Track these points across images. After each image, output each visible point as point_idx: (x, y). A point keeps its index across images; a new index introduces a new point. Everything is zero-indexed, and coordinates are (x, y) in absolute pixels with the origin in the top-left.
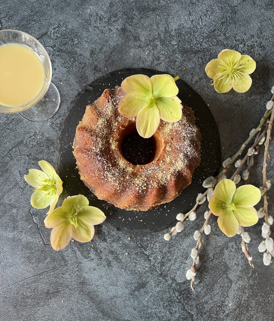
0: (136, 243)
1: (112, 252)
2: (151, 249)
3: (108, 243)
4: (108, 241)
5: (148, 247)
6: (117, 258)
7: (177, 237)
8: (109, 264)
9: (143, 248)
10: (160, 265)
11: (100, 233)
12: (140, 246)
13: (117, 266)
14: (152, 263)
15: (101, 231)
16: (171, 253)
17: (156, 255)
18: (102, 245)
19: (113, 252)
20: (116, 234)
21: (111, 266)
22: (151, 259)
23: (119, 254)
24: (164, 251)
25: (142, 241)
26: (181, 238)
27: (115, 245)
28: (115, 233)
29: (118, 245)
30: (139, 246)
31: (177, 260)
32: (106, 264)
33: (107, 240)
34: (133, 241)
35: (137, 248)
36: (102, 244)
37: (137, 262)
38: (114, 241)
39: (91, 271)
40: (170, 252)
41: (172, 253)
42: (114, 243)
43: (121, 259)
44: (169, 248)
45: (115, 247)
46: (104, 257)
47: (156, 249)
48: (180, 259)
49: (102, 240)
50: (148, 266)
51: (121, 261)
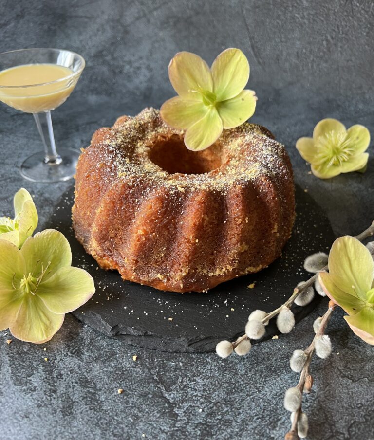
0: (149, 371)
1: (84, 382)
2: (182, 390)
3: (82, 361)
4: (83, 357)
5: (175, 383)
6: (92, 399)
7: (250, 371)
8: (68, 410)
9: (162, 384)
10: (199, 432)
11: (73, 339)
12: (155, 378)
13: (86, 418)
14: (178, 424)
15: (77, 334)
16: (232, 405)
17: (191, 404)
18: (67, 363)
19: (87, 381)
20: (108, 345)
21: (71, 413)
22: (180, 412)
23: (100, 390)
24: (215, 397)
25: (163, 368)
26: (261, 376)
27: (97, 369)
28: (105, 344)
29: (105, 369)
30: (153, 378)
31: (247, 425)
32: (61, 406)
33: (83, 354)
34: (142, 365)
35: (148, 383)
36: (68, 360)
37: (140, 415)
38: (97, 359)
39: (16, 419)
40: (229, 403)
41: (236, 405)
42: (97, 363)
43: (102, 401)
44: (227, 394)
45: (97, 373)
46: (61, 390)
47: (196, 390)
48: (255, 425)
49: (71, 353)
50: (166, 428)
51: (101, 407)
